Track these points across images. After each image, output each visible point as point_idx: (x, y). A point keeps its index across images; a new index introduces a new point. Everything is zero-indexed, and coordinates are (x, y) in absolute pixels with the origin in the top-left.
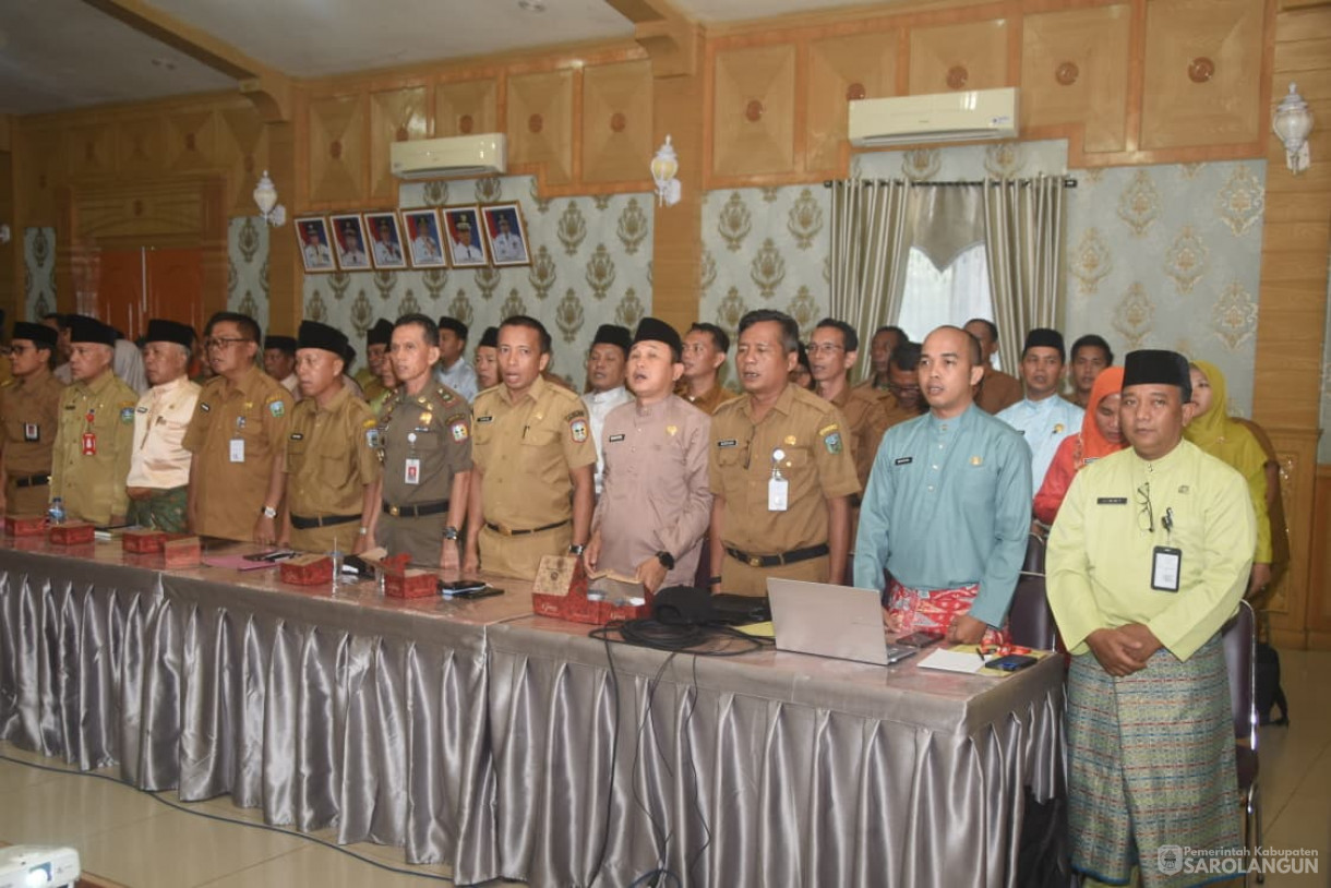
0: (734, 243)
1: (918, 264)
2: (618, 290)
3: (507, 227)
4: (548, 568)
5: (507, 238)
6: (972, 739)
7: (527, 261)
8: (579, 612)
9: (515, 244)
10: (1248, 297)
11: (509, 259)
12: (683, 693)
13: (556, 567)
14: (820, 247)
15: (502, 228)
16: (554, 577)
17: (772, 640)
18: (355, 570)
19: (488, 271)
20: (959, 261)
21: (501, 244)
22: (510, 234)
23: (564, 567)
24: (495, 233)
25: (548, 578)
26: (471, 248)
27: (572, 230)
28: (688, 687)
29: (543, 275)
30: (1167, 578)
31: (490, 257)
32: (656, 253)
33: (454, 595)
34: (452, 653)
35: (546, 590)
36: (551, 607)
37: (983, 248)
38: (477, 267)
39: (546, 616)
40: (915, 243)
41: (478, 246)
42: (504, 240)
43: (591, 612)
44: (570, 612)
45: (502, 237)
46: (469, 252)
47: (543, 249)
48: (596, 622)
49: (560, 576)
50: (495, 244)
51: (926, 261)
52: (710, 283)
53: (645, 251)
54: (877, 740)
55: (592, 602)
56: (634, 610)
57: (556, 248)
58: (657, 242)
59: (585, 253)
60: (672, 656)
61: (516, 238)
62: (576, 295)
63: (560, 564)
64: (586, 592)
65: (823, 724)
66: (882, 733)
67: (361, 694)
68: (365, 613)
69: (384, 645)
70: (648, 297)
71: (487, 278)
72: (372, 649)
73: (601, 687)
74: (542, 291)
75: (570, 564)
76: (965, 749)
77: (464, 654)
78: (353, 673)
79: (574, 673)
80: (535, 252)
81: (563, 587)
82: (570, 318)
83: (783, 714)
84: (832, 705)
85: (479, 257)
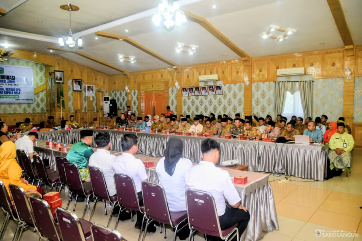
0: (257, 91)
1: (288, 93)
2: (238, 98)
7: (222, 94)
8: (269, 140)
11: (219, 93)
14: (272, 91)
20: (295, 93)
21: (218, 91)
25: (264, 136)
27: (230, 89)
28: (286, 147)
29: (225, 96)
30: (345, 146)
32: (245, 92)
34: (253, 145)
35: (264, 138)
36: (264, 140)
37: (299, 91)
38: (213, 95)
40: (288, 90)
41: (214, 91)
44: (267, 140)
45: (218, 90)
46: (212, 92)
47: (225, 92)
48: (271, 141)
51: (290, 93)
52: (254, 97)
53: (242, 92)
57: (227, 92)
58: (245, 90)
59: (232, 92)
61: (220, 90)
62: (231, 99)
65: (304, 150)
66: (311, 151)
67: (240, 151)
68: (241, 141)
69: (243, 145)
70: (243, 99)
71: (215, 96)
72: (242, 145)
73: (274, 148)
74: (225, 98)
75: (266, 134)
76: (321, 152)
77: (255, 145)
78: (239, 148)
79: (271, 147)
80: (223, 92)
81: (266, 137)
82: (230, 102)
83: (299, 150)
84: (305, 148)
85: (214, 93)
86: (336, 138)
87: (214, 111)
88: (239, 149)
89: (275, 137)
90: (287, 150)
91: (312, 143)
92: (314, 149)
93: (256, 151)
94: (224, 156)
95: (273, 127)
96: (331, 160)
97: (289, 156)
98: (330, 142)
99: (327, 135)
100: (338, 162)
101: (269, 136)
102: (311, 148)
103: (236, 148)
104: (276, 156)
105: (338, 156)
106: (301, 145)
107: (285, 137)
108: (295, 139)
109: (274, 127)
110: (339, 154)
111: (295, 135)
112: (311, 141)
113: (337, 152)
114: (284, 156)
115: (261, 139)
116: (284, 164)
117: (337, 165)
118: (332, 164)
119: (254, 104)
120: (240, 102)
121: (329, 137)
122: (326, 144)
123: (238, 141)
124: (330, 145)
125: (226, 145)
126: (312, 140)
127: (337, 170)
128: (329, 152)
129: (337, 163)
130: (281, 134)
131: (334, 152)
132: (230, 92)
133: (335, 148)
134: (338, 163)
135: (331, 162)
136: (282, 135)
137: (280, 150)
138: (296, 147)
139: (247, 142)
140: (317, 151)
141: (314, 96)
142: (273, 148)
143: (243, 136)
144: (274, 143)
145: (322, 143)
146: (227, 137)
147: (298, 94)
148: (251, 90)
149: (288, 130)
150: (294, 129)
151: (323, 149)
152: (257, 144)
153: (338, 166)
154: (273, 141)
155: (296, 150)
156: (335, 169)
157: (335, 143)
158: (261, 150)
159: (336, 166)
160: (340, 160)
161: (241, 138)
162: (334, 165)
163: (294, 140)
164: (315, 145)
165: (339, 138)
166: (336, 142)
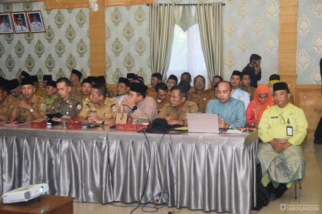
0: (116, 24)
1: (177, 29)
2: (77, 40)
3: (36, 19)
4: (119, 117)
5: (36, 23)
6: (246, 147)
7: (44, 31)
8: (130, 128)
9: (39, 25)
10: (275, 37)
11: (37, 30)
12: (168, 144)
13: (121, 116)
14: (145, 24)
15: (34, 20)
16: (121, 119)
17: (187, 131)
18: (50, 124)
19: (29, 34)
20: (190, 29)
21: (34, 25)
22: (37, 22)
23: (124, 116)
24: (32, 21)
25: (120, 120)
26: (23, 26)
27: (59, 20)
28: (169, 142)
29: (49, 35)
30: (290, 133)
31: (30, 29)
32: (90, 28)
33: (87, 127)
34: (96, 141)
35: (120, 122)
36: (121, 127)
37: (198, 24)
38: (25, 33)
39: (120, 130)
40: (176, 23)
41: (25, 26)
42: (35, 23)
43: (134, 127)
44: (128, 128)
45: (34, 23)
46: (22, 28)
47: (49, 26)
48: (136, 130)
49: (123, 118)
50: (32, 25)
51: (180, 29)
52: (109, 37)
53: (86, 27)
54: (222, 150)
55: (134, 125)
56: (147, 126)
57: (54, 26)
58: (91, 23)
59: (64, 28)
60: (164, 135)
61: (39, 23)
62: (62, 42)
63: (123, 115)
64: (132, 122)
65: (207, 147)
66: (223, 148)
67: (65, 156)
68: (66, 133)
69: (73, 142)
70: (87, 42)
71: (29, 36)
72: (69, 143)
73: (143, 145)
74: (50, 41)
75: (126, 115)
76: (244, 150)
77: (99, 141)
78: (62, 150)
79: (134, 143)
80: (46, 27)
81: (124, 122)
82: (60, 49)
83: (196, 146)
84: (209, 142)
85: (26, 29)
86: (272, 118)
87: (28, 68)
88: (64, 151)
89: (144, 121)
90: (171, 148)
91: (223, 130)
92: (229, 143)
93: (102, 154)
94: (29, 170)
95: (141, 97)
96: (264, 167)
97: (175, 162)
98: (259, 126)
99: (253, 112)
100: (277, 169)
101: (132, 119)
102: (223, 141)
103: (57, 151)
104: (147, 165)
105: (277, 155)
106: (201, 136)
107: (168, 119)
108: (189, 123)
109: (144, 97)
110: (278, 152)
111: (188, 114)
112: (222, 126)
113: (274, 147)
114: (164, 164)
115: (114, 127)
116: (166, 181)
117: (276, 174)
118: (267, 174)
119: (109, 50)
120: (81, 48)
121: (256, 116)
122: (252, 131)
123: (61, 134)
124: (259, 131)
125: (32, 143)
126: (226, 124)
127: (276, 186)
128: (259, 148)
129: (275, 171)
130: (159, 112)
131: (269, 147)
132: (59, 26)
133: (270, 140)
134: (278, 172)
135: (263, 171)
136: (161, 116)
137: (156, 149)
138: (190, 141)
139: (82, 135)
140: (234, 149)
141: (226, 35)
142: (141, 146)
143: (72, 121)
144: (142, 135)
145: (244, 129)
146: (35, 125)
147: (195, 30)
148: (104, 23)
149: (173, 102)
150: (186, 99)
151: (247, 143)
152: (105, 138)
153: (279, 178)
154: (141, 128)
155: (190, 148)
156: (271, 184)
157: (269, 127)
158: (114, 153)
159: (274, 179)
160: (281, 164)
161: (67, 124)
162: (269, 176)
163: (187, 126)
164: (230, 135)
165: (277, 117)
166: (271, 126)
